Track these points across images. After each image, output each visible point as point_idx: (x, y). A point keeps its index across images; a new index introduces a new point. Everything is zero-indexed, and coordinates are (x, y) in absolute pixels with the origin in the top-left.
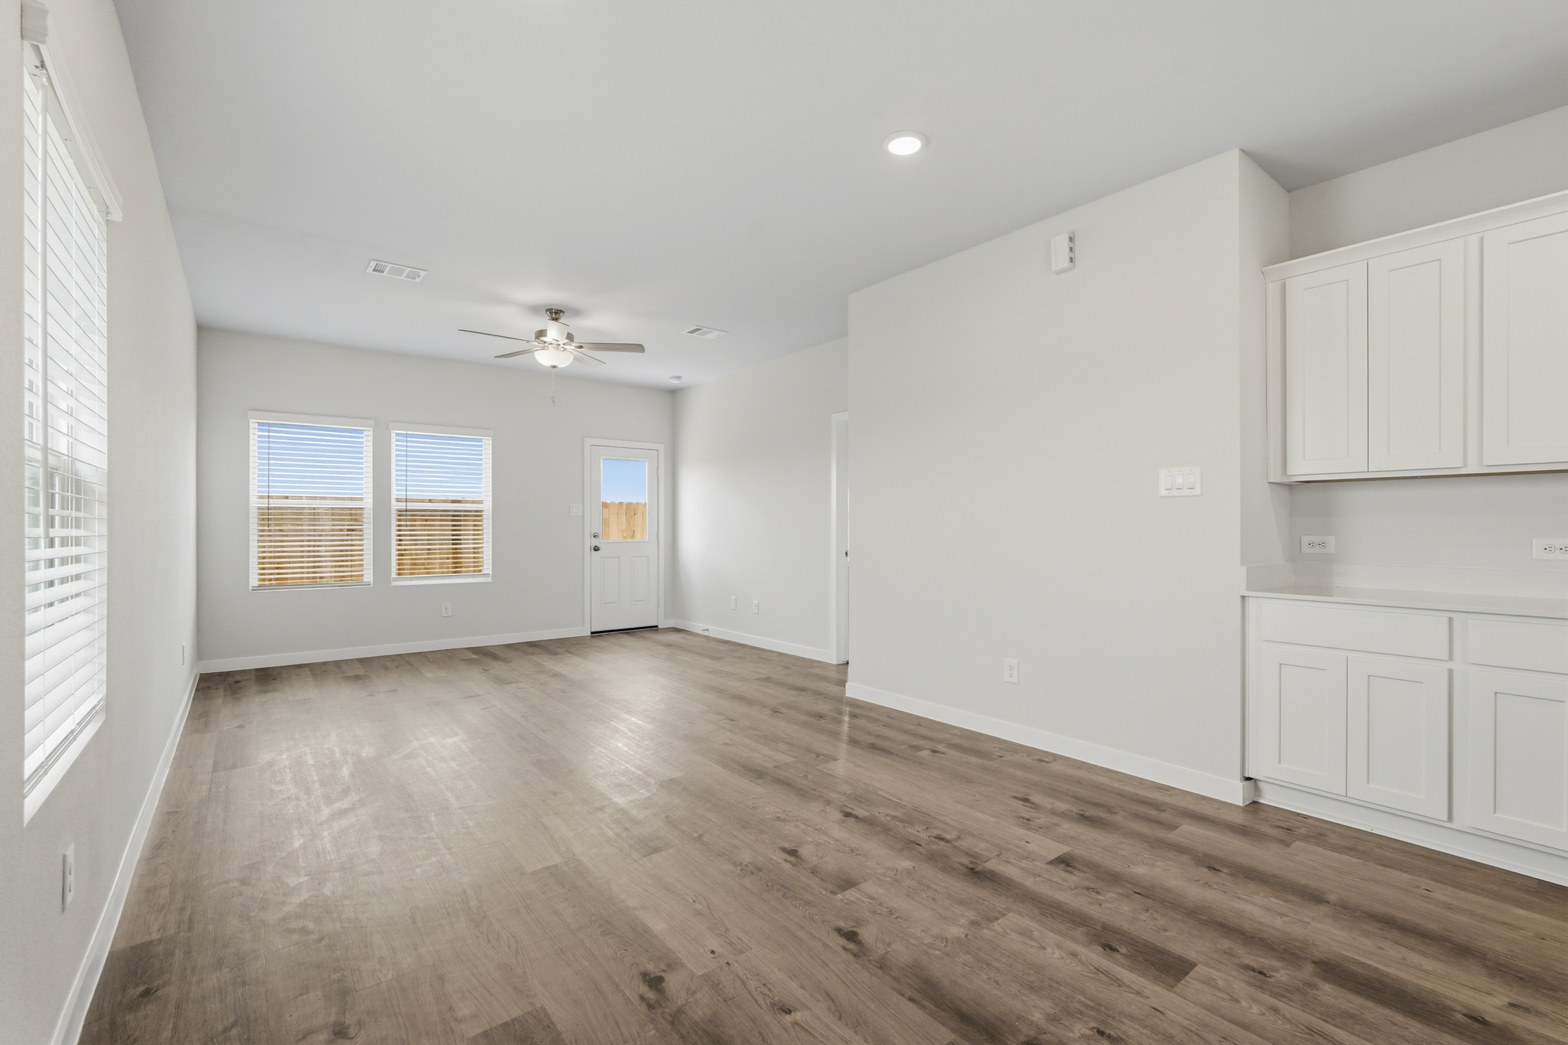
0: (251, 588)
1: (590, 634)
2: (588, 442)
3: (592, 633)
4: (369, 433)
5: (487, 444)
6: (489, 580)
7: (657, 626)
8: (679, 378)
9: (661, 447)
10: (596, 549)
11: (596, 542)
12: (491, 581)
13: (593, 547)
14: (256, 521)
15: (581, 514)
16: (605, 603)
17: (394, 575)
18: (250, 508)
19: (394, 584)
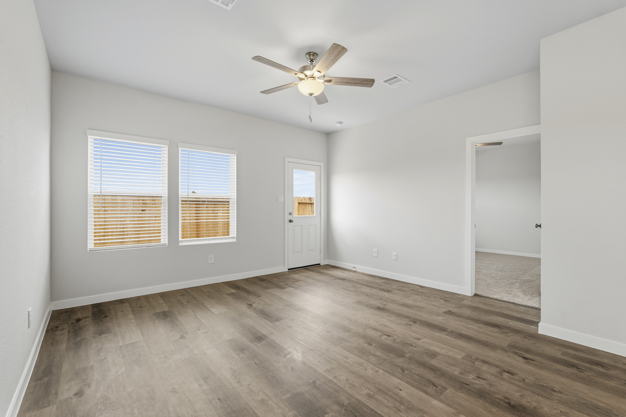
0: (88, 250)
1: (287, 270)
2: (287, 160)
3: (289, 269)
4: (165, 149)
5: (233, 159)
6: (235, 240)
7: (320, 264)
8: (341, 123)
9: (322, 164)
10: (291, 221)
11: (290, 218)
12: (236, 241)
13: (289, 220)
14: (92, 204)
15: (283, 201)
16: (295, 252)
17: (180, 239)
18: (88, 195)
19: (180, 244)
